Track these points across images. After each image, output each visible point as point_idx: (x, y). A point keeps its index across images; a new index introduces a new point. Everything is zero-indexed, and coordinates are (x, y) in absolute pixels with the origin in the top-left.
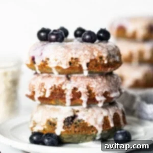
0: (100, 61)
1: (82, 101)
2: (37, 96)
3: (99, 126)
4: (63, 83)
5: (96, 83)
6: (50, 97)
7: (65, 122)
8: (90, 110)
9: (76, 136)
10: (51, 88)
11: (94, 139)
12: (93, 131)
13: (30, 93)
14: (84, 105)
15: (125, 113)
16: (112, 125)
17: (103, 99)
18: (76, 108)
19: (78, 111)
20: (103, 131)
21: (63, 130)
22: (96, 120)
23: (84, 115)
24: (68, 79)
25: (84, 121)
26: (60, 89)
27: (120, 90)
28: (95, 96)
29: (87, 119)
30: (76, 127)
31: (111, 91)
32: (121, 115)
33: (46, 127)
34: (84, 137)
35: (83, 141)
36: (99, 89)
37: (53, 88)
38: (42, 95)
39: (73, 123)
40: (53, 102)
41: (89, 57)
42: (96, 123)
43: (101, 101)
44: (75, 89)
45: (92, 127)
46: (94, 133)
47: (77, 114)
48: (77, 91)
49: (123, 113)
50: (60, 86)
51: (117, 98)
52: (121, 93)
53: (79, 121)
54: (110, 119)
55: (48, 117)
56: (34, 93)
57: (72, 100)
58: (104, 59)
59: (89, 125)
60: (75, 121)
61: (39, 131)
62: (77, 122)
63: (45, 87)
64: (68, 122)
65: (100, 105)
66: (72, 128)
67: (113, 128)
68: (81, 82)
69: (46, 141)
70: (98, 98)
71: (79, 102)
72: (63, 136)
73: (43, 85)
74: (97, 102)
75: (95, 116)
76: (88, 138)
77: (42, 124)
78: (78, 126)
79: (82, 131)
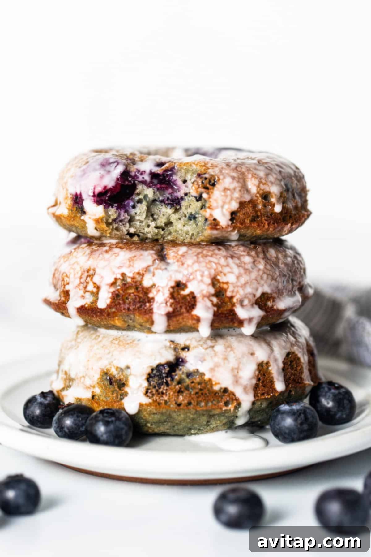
0: (265, 206)
1: (198, 320)
2: (73, 305)
3: (245, 389)
4: (147, 269)
5: (236, 270)
6: (109, 306)
7: (149, 377)
8: (220, 346)
9: (179, 416)
10: (113, 284)
11: (230, 426)
12: (226, 404)
13: (54, 296)
14: (205, 330)
15: (316, 352)
16: (280, 386)
17: (257, 313)
18: (182, 339)
19: (186, 348)
20: (253, 403)
21: (146, 400)
22: (235, 373)
23: (203, 360)
24: (162, 257)
25: (203, 374)
26: (137, 285)
27: (301, 289)
28: (233, 305)
29: (212, 370)
30: (180, 392)
31: (280, 293)
32: (304, 359)
33: (98, 391)
34: (204, 419)
35: (200, 431)
36: (244, 286)
37: (119, 283)
38: (88, 300)
39: (172, 379)
40: (118, 322)
41: (236, 195)
42: (236, 381)
43: (250, 320)
44: (179, 285)
45: (226, 390)
46: (231, 407)
47: (183, 354)
48: (186, 292)
49: (311, 353)
50: (138, 278)
51: (294, 311)
52: (305, 298)
53: (189, 375)
54: (275, 370)
55: (104, 364)
56: (67, 294)
57: (169, 316)
58: (273, 200)
59: (216, 388)
60: (179, 374)
61: (79, 400)
62: (184, 376)
63: (96, 279)
64: (160, 377)
65: (249, 330)
66: (169, 395)
67: (282, 393)
68: (196, 266)
69: (101, 429)
70: (241, 313)
71: (190, 323)
72: (145, 415)
73: (90, 273)
74: (241, 323)
75: (233, 363)
76: (214, 423)
77: (88, 382)
78: (187, 388)
79: (198, 403)
